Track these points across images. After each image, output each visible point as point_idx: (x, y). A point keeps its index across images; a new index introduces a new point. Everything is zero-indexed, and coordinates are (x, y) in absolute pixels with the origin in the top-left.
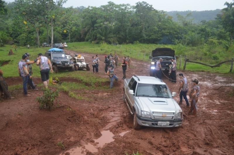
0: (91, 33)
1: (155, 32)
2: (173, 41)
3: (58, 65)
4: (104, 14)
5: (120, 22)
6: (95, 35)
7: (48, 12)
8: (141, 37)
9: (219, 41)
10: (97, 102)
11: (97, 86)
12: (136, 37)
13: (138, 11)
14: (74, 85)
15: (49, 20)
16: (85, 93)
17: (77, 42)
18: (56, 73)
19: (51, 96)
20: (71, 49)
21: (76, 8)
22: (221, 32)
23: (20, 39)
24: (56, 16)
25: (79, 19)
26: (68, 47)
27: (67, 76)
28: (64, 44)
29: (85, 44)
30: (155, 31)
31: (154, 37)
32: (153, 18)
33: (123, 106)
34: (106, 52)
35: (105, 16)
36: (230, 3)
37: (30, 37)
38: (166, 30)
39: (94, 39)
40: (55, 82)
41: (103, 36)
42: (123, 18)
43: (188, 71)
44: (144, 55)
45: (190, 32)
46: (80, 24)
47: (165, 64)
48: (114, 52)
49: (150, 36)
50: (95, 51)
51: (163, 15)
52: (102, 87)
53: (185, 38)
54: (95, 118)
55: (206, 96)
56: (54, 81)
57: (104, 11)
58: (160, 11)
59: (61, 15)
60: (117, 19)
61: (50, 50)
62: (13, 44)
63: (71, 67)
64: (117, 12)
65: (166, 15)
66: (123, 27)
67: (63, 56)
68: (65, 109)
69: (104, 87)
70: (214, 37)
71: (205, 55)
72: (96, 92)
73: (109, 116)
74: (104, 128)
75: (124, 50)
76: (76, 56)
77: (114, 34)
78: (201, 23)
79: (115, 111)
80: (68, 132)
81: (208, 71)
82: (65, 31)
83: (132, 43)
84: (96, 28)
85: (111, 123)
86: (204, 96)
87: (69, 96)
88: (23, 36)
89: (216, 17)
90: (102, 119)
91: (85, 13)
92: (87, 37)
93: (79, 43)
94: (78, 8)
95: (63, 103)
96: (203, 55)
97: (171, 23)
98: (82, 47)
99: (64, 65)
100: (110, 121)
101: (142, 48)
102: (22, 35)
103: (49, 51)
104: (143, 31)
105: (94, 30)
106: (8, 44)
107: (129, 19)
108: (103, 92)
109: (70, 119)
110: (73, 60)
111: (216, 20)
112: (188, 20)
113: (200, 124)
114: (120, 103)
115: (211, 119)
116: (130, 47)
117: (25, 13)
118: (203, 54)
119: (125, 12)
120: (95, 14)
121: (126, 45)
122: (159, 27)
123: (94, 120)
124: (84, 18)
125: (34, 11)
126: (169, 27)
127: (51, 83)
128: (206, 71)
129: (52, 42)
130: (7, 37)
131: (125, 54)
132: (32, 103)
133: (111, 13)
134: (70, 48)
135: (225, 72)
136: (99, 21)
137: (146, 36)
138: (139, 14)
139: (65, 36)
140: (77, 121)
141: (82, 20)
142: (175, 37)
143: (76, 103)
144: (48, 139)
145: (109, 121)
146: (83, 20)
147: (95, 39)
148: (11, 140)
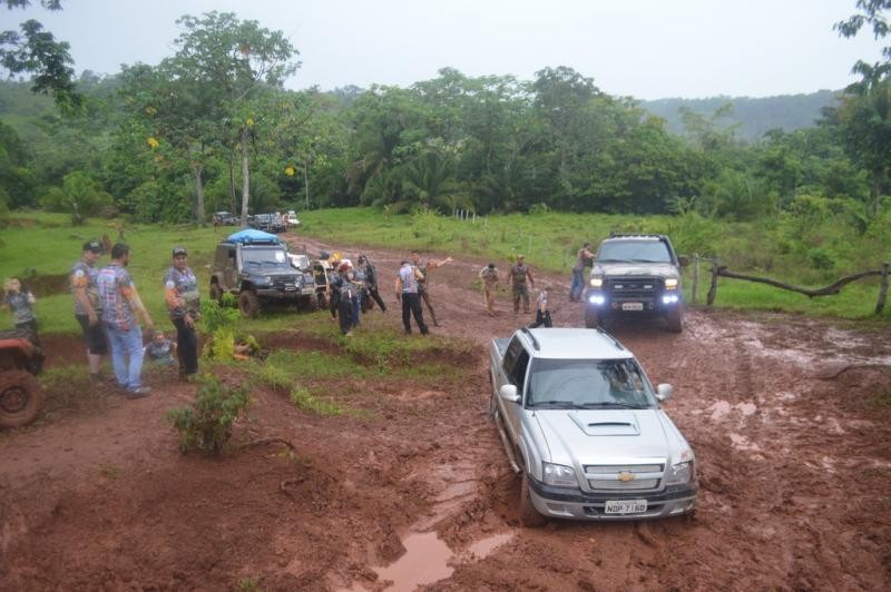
0: (380, 175)
1: (604, 173)
2: (670, 204)
3: (260, 291)
4: (427, 111)
5: (482, 139)
6: (395, 182)
7: (231, 106)
8: (555, 190)
9: (833, 201)
10: (392, 427)
11: (394, 366)
12: (539, 189)
13: (546, 99)
14: (315, 362)
15: (234, 132)
16: (353, 390)
17: (333, 207)
18: (255, 317)
19: (223, 406)
20: (312, 232)
21: (330, 93)
22: (836, 170)
23: (139, 198)
24: (260, 119)
25: (341, 128)
26: (300, 225)
27: (291, 330)
28: (287, 217)
29: (361, 215)
30: (604, 170)
31: (601, 188)
32: (596, 122)
33: (486, 442)
34: (432, 243)
35: (431, 119)
36: (872, 65)
37: (172, 194)
38: (642, 165)
39: (390, 199)
40: (243, 353)
41: (423, 189)
42: (494, 123)
43: (725, 309)
44: (565, 252)
45: (726, 172)
46: (345, 147)
47: (641, 286)
48: (460, 242)
49: (587, 186)
50: (393, 237)
51: (632, 112)
52: (413, 369)
53: (710, 193)
54: (384, 486)
55: (794, 404)
56: (240, 348)
57: (426, 99)
58: (620, 100)
59: (277, 117)
60: (474, 129)
61: (234, 236)
62: (114, 216)
63: (307, 298)
64: (472, 104)
65: (642, 114)
66: (492, 156)
67: (280, 256)
68: (274, 452)
69: (422, 368)
70: (813, 187)
71: (784, 253)
72: (392, 387)
73: (434, 477)
74: (414, 526)
75: (495, 234)
76: (325, 257)
77: (460, 179)
78: (768, 139)
79: (456, 459)
80: (282, 540)
81: (798, 308)
82: (290, 171)
83: (524, 210)
84: (399, 160)
85: (441, 505)
86: (786, 404)
87: (291, 404)
88: (150, 190)
89: (820, 117)
90: (407, 492)
91: (361, 109)
92: (367, 191)
93: (338, 211)
94: (339, 93)
95: (266, 427)
96: (775, 251)
97: (660, 139)
98: (351, 226)
99: (283, 290)
100: (438, 499)
101: (559, 228)
102: (147, 184)
103: (232, 242)
104: (561, 169)
105: (390, 166)
106: (98, 216)
107: (514, 128)
108: (416, 387)
109: (289, 489)
110: (316, 273)
111: (820, 127)
112: (720, 128)
113: (772, 511)
114: (476, 430)
115: (813, 494)
116: (516, 226)
117: (154, 110)
118: (777, 247)
119: (499, 104)
120: (396, 111)
121: (504, 218)
122: (617, 153)
123: (378, 492)
124: (356, 125)
125: (186, 104)
126: (654, 153)
127: (230, 355)
128: (788, 309)
129: (245, 209)
130: (94, 192)
131: (498, 248)
132: (154, 428)
133: (451, 109)
134: (306, 229)
135: (860, 315)
136: (407, 134)
137: (573, 188)
138: (547, 111)
139: (290, 189)
140: (317, 497)
141: (350, 131)
142: (675, 188)
143: (317, 430)
144: (206, 567)
145: (434, 499)
146: (355, 131)
147: (395, 199)
148: (69, 570)
